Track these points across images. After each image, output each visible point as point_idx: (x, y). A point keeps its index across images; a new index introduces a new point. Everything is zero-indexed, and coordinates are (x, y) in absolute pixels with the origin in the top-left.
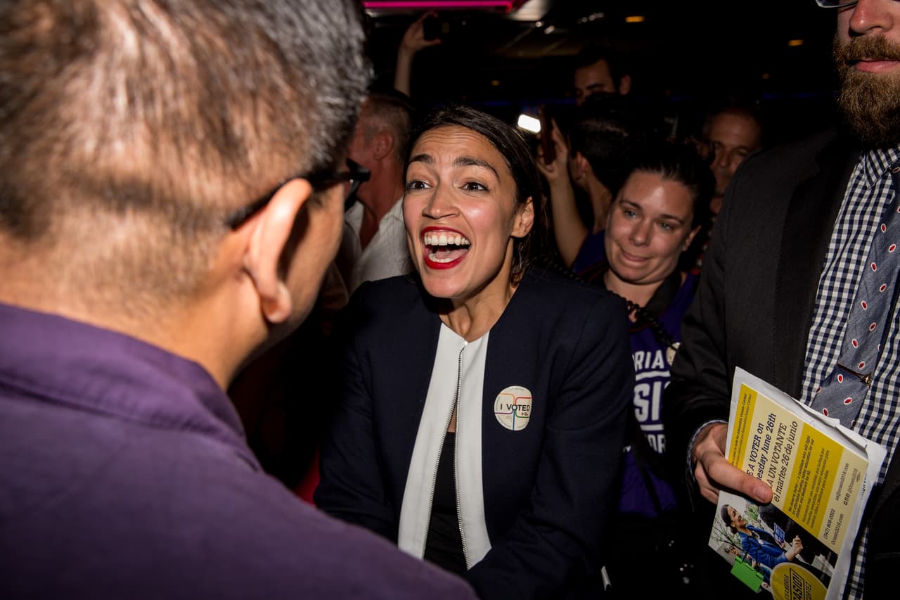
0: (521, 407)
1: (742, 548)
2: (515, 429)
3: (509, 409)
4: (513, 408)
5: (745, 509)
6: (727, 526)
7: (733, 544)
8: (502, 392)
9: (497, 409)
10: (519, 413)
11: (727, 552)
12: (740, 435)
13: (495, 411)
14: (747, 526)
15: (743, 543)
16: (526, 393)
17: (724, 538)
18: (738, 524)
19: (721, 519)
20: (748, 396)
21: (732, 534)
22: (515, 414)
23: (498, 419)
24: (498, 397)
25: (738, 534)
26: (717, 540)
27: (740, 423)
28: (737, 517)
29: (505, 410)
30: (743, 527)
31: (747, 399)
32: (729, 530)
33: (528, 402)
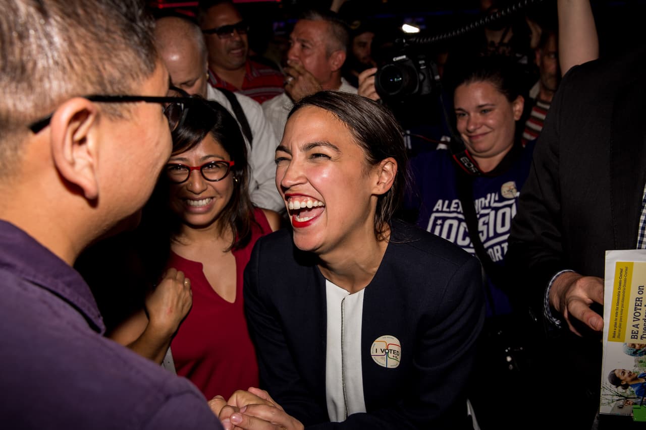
0: (392, 351)
1: (636, 396)
2: (388, 367)
3: (383, 352)
4: (386, 352)
5: (634, 364)
6: (617, 387)
7: (627, 398)
8: (377, 340)
9: (373, 352)
10: (391, 355)
11: (621, 407)
12: (620, 307)
13: (372, 354)
14: (638, 376)
15: (636, 393)
16: (395, 341)
17: (616, 398)
18: (629, 379)
19: (610, 384)
20: (624, 270)
21: (624, 391)
22: (388, 356)
23: (374, 360)
24: (374, 343)
25: (630, 387)
26: (609, 403)
27: (619, 295)
28: (626, 374)
29: (379, 353)
30: (636, 379)
31: (624, 273)
32: (620, 390)
33: (398, 349)
